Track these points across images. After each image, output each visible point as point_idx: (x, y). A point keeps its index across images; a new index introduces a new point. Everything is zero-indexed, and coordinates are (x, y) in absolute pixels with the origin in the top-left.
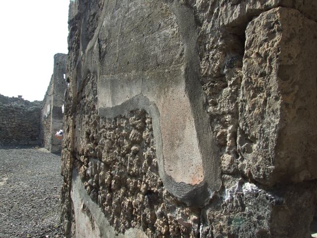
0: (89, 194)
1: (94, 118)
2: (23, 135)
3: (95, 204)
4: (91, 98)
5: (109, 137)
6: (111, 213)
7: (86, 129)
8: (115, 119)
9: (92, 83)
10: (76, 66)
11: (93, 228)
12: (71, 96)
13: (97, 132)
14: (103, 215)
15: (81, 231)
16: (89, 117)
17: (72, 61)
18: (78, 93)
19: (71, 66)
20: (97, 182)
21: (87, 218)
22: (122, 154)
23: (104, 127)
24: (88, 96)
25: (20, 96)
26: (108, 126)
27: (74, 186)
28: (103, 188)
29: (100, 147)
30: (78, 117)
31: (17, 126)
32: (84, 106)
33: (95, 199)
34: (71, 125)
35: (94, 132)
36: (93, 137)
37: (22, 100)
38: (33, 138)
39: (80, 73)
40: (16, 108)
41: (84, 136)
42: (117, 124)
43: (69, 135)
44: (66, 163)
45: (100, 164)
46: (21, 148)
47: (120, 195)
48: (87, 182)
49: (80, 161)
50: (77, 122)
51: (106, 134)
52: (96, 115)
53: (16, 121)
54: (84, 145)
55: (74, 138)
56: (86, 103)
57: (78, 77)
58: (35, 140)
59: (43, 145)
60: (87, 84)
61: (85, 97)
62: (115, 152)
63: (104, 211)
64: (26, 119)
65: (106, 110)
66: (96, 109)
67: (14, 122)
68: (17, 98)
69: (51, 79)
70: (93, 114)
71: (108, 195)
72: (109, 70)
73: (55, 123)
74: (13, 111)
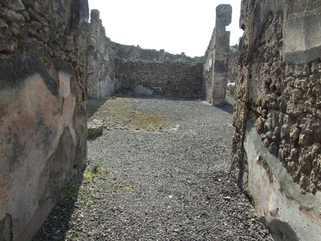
0: (267, 147)
1: (278, 65)
2: (188, 89)
3: (274, 158)
4: (273, 43)
5: (298, 85)
6: (296, 170)
7: (265, 78)
8: (310, 65)
9: (276, 26)
10: (254, 9)
11: (271, 181)
12: (246, 43)
13: (280, 81)
14: (285, 170)
15: (255, 182)
16: (270, 65)
17: (249, 5)
18: (256, 40)
19: (247, 11)
20: (278, 135)
21: (264, 171)
22: (318, 105)
23: (291, 74)
24: (269, 41)
25: (183, 53)
26: (297, 73)
27: (248, 137)
28: (286, 142)
29: (284, 97)
30: (254, 66)
31: (183, 80)
32: (263, 53)
33: (275, 152)
34: (246, 74)
35: (276, 81)
36: (274, 87)
37: (185, 56)
38: (196, 92)
39: (259, 16)
40: (182, 64)
41: (263, 85)
42: (313, 71)
43: (244, 85)
44: (240, 114)
45: (283, 117)
46: (186, 100)
47: (311, 151)
48: (265, 134)
49: (256, 112)
50: (254, 71)
51: (293, 83)
52: (280, 62)
53: (182, 76)
54: (261, 95)
55: (250, 88)
56: (265, 50)
57: (255, 22)
58: (198, 93)
59: (204, 98)
60: (267, 28)
61: (264, 43)
62: (307, 103)
63: (286, 166)
64: (190, 74)
65: (295, 55)
66: (281, 54)
67: (180, 77)
68: (180, 55)
69: (213, 33)
70: (276, 61)
71: (294, 150)
72: (303, 5)
73: (218, 76)
74: (179, 67)
